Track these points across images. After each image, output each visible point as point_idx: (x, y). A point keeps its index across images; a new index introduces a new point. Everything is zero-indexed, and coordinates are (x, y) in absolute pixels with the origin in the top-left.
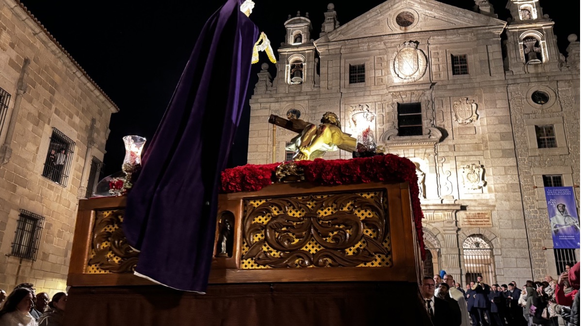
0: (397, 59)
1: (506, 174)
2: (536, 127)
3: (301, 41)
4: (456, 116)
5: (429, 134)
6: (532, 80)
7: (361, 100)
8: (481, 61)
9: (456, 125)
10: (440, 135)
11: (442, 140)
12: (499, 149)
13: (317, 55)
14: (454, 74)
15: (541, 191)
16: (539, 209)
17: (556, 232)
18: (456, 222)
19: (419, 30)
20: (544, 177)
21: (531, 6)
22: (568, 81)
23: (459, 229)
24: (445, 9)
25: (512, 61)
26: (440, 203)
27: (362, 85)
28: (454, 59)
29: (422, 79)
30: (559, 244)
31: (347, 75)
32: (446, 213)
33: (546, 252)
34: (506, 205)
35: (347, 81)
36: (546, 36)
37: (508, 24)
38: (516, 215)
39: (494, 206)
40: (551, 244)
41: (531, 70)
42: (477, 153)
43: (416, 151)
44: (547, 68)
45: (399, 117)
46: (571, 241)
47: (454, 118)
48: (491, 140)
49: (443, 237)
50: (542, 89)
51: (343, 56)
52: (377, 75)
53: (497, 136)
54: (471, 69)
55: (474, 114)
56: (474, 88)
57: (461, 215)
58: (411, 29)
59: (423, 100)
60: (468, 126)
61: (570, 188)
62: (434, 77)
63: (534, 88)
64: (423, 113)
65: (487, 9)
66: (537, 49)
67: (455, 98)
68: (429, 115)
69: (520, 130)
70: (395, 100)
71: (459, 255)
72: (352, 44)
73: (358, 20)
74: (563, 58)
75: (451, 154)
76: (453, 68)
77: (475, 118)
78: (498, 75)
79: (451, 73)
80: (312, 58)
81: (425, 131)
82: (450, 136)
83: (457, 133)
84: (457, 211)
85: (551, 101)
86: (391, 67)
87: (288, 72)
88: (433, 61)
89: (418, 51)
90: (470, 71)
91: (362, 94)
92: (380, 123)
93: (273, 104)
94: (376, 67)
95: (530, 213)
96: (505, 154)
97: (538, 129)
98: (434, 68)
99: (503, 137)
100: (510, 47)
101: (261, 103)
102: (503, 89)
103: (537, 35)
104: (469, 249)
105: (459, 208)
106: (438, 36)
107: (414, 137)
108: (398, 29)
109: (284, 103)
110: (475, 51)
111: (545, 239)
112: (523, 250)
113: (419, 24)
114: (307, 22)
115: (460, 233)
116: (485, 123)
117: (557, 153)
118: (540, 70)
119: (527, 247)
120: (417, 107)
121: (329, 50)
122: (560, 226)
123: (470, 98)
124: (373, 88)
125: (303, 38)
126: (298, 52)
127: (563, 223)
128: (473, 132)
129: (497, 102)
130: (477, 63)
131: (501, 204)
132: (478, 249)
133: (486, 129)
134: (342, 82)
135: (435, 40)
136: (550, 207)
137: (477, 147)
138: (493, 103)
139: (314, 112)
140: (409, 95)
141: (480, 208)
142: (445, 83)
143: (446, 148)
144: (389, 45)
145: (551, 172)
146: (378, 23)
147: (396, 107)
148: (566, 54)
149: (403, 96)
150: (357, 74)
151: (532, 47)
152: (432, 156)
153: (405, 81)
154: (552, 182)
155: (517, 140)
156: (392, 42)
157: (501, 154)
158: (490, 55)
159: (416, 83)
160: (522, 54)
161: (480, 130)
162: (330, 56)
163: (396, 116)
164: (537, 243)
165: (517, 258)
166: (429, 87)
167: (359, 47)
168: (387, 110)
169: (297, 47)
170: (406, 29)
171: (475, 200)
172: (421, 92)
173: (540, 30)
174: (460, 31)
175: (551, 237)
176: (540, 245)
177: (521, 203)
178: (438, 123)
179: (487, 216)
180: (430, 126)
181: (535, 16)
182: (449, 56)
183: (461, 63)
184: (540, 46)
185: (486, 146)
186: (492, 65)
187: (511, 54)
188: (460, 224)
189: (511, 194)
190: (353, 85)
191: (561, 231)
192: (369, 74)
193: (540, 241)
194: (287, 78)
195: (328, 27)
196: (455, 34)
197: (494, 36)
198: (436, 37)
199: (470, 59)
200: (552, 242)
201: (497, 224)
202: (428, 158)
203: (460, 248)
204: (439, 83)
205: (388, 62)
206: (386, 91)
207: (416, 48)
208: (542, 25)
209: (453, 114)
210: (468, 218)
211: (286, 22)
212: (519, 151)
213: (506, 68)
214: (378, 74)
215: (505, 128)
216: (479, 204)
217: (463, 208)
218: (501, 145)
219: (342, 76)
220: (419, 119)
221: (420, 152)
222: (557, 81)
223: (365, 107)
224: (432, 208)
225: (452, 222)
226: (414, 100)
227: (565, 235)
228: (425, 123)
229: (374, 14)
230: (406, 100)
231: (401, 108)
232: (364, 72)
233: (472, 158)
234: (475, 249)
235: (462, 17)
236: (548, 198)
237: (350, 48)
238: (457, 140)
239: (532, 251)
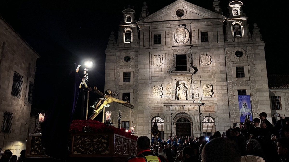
0: (176, 33)
1: (222, 89)
2: (236, 67)
4: (201, 61)
5: (189, 70)
6: (236, 45)
7: (159, 53)
8: (214, 36)
9: (202, 66)
10: (194, 71)
11: (195, 73)
12: (220, 78)
13: (138, 28)
14: (201, 41)
15: (237, 97)
16: (235, 105)
17: (242, 115)
18: (200, 110)
19: (186, 19)
20: (238, 90)
21: (238, 9)
22: (252, 46)
23: (201, 114)
24: (199, 9)
25: (228, 36)
26: (193, 102)
27: (159, 45)
28: (202, 33)
29: (187, 43)
30: (243, 120)
31: (153, 40)
32: (195, 106)
34: (222, 103)
35: (153, 43)
36: (244, 24)
37: (227, 18)
38: (226, 108)
39: (216, 103)
41: (236, 40)
42: (210, 79)
43: (184, 78)
44: (243, 40)
45: (176, 61)
47: (201, 62)
48: (216, 73)
49: (194, 117)
50: (240, 50)
51: (151, 30)
52: (166, 40)
53: (219, 72)
54: (210, 39)
55: (210, 61)
56: (210, 48)
57: (202, 107)
58: (183, 18)
59: (187, 53)
60: (206, 66)
61: (249, 96)
62: (193, 42)
63: (237, 49)
64: (187, 60)
65: (218, 10)
66: (239, 30)
67: (202, 53)
68: (190, 61)
69: (229, 69)
70: (175, 53)
71: (201, 125)
72: (155, 24)
73: (158, 13)
74: (250, 35)
75: (199, 79)
76: (201, 38)
77: (210, 63)
78: (221, 43)
79: (200, 41)
80: (136, 30)
82: (199, 71)
83: (201, 70)
84: (200, 106)
85: (244, 55)
86: (173, 36)
87: (124, 37)
88: (193, 35)
89: (186, 30)
90: (209, 40)
91: (159, 49)
92: (167, 64)
93: (117, 53)
94: (166, 36)
95: (231, 107)
96: (222, 80)
97: (237, 68)
98: (193, 38)
99: (222, 72)
100: (227, 29)
101: (111, 53)
102: (223, 49)
103: (240, 23)
104: (205, 123)
105: (201, 104)
106: (195, 22)
107: (183, 71)
108: (177, 18)
109: (122, 53)
110: (212, 30)
111: (237, 118)
112: (227, 123)
113: (187, 16)
114: (133, 11)
115: (201, 115)
116: (214, 65)
117: (244, 80)
118: (240, 40)
119: (229, 122)
120: (184, 57)
121: (144, 27)
122: (243, 112)
123: (208, 53)
124: (165, 47)
125: (131, 19)
126: (129, 27)
127: (245, 111)
128: (208, 69)
129: (220, 56)
130: (212, 36)
131: (219, 102)
132: (209, 123)
133: (214, 68)
134: (150, 43)
135: (194, 24)
136: (240, 104)
137: (210, 77)
138: (218, 56)
139: (137, 57)
140: (181, 51)
141: (210, 104)
142: (198, 45)
143: (197, 77)
144: (172, 26)
145: (241, 88)
146: (168, 14)
147: (175, 57)
148: (252, 33)
149: (179, 52)
150: (158, 39)
151: (237, 29)
152: (190, 80)
153: (180, 44)
154: (242, 93)
155: (228, 74)
156: (174, 25)
157: (220, 80)
158: (218, 32)
159: (185, 45)
160: (233, 32)
161: (212, 68)
162: (144, 29)
163: (175, 61)
164: (234, 120)
165: (225, 126)
166: (190, 48)
167: (158, 26)
168: (171, 58)
169: (129, 24)
170: (180, 18)
171: (208, 101)
172: (187, 50)
173: (241, 21)
174: (205, 20)
175: (240, 117)
177: (228, 102)
178: (194, 65)
179: (213, 108)
180: (190, 66)
181: (239, 14)
182: (200, 32)
183: (205, 36)
185: (214, 76)
186: (219, 37)
187: (228, 32)
188: (201, 112)
189: (224, 98)
190: (156, 45)
191: (244, 115)
192: (163, 40)
194: (124, 40)
195: (144, 15)
196: (203, 22)
197: (221, 23)
198: (194, 23)
199: (210, 34)
200: (240, 119)
201: (217, 111)
202: (189, 81)
203: (201, 122)
204: (195, 46)
205: (172, 34)
206: (170, 49)
207: (185, 28)
208: (242, 19)
209: (200, 61)
210: (205, 109)
211: (123, 11)
212: (228, 79)
213: (225, 39)
214: (167, 40)
215: (223, 68)
216: (210, 102)
217: (203, 104)
218: (220, 76)
219: (151, 40)
220: (185, 63)
221: (185, 78)
222: (247, 46)
223: (161, 56)
224: (189, 104)
225: (198, 111)
226: (183, 53)
228: (188, 65)
229: (165, 9)
230: (180, 53)
231: (178, 57)
232: (161, 38)
233: (208, 82)
234: (207, 123)
235: (207, 14)
236: (240, 100)
237: (154, 26)
238: (202, 73)
239: (231, 123)
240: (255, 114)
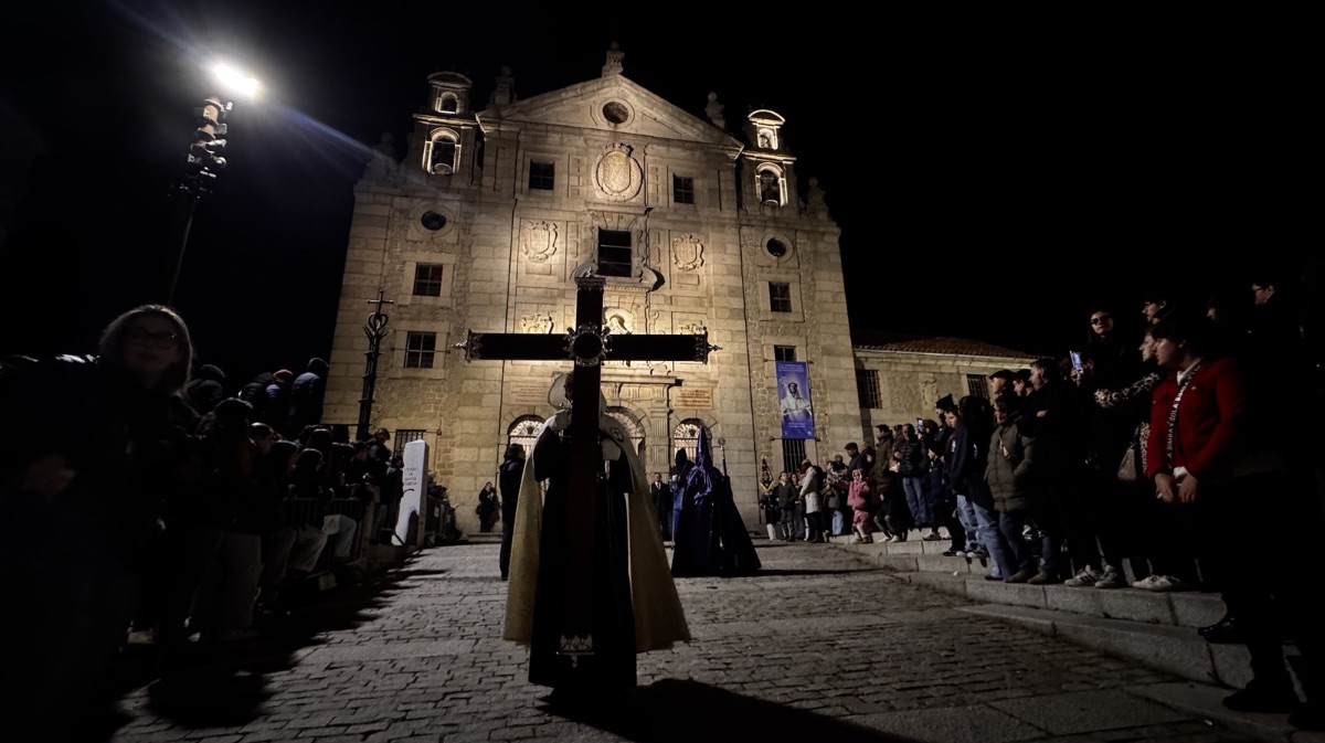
0: (601, 166)
1: (733, 341)
2: (770, 284)
3: (454, 110)
4: (676, 257)
5: (640, 276)
6: (769, 224)
7: (546, 215)
8: (710, 190)
9: (675, 269)
10: (655, 279)
11: (656, 287)
12: (726, 308)
13: (479, 135)
14: (675, 201)
15: (772, 366)
16: (768, 388)
17: (786, 418)
18: (668, 401)
19: (633, 132)
20: (776, 347)
21: (771, 132)
22: (808, 233)
23: (671, 411)
24: (670, 110)
25: (746, 198)
26: (648, 373)
27: (548, 193)
28: (677, 180)
29: (634, 200)
30: (789, 432)
31: (527, 175)
32: (656, 388)
33: (773, 443)
34: (731, 381)
35: (526, 185)
36: (787, 171)
37: (744, 150)
38: (742, 395)
39: (716, 382)
40: (778, 433)
41: (768, 212)
42: (699, 310)
43: (622, 300)
44: (786, 214)
45: (600, 247)
46: (802, 429)
47: (673, 259)
48: (717, 294)
49: (649, 422)
50: (781, 238)
51: (521, 145)
52: (571, 183)
53: (725, 290)
54: (698, 199)
55: (699, 258)
56: (699, 223)
57: (675, 391)
58: (622, 128)
59: (636, 228)
60: (689, 272)
61: (803, 364)
62: (650, 200)
63: (770, 235)
64: (634, 248)
65: (721, 124)
66: (775, 188)
67: (677, 234)
68: (642, 251)
69: (752, 286)
70: (597, 223)
71: (670, 446)
72: (537, 130)
73: (548, 98)
74: (802, 205)
75: (666, 308)
76: (676, 194)
77: (699, 263)
78: (729, 213)
79: (672, 199)
80: (472, 139)
81: (635, 271)
82: (667, 284)
83: (675, 281)
84: (671, 386)
85: (789, 253)
86: (593, 175)
87: (427, 154)
88: (650, 177)
89: (632, 161)
90: (695, 200)
91: (548, 206)
92: (572, 253)
93: (397, 200)
94: (571, 171)
95: (758, 394)
96: (733, 314)
97: (773, 288)
98: (651, 189)
99: (732, 292)
100: (745, 180)
101: (375, 194)
102: (735, 231)
103: (777, 171)
104: (682, 439)
105: (673, 381)
106: (658, 144)
107: (619, 279)
108: (604, 124)
109: (418, 200)
110: (704, 176)
111: (774, 426)
112: (748, 440)
113: (634, 125)
114: (467, 83)
115: (671, 416)
116: (711, 272)
117: (791, 319)
118: (777, 214)
119: (753, 437)
120: (624, 238)
121: (500, 131)
122: (791, 410)
123: (694, 235)
124: (564, 199)
125: (458, 105)
126: (448, 125)
127: (793, 407)
128: (695, 282)
129: (728, 245)
130: (705, 192)
131: (725, 380)
133: (711, 278)
134: (518, 184)
135: (655, 150)
136: (780, 386)
137: (699, 302)
138: (723, 246)
139: (468, 221)
140: (615, 220)
141: (699, 384)
142: (665, 210)
143: (661, 300)
144: (591, 143)
145: (785, 341)
146: (578, 109)
147: (597, 233)
148: (806, 200)
149: (608, 220)
150: (543, 177)
151: (769, 185)
152: (642, 308)
153: (612, 198)
154: (784, 355)
155: (748, 299)
156: (596, 141)
157: (728, 314)
158: (722, 184)
159: (627, 203)
160: (759, 191)
161: (704, 280)
162: (501, 141)
163: (597, 246)
164: (764, 432)
165: (740, 451)
166: (643, 212)
167: (547, 137)
168: (584, 235)
169: (448, 117)
170: (615, 127)
171: (693, 373)
172: (633, 217)
173: (780, 164)
174: (687, 144)
176: (767, 435)
177: (748, 379)
178: (653, 264)
179: (707, 395)
180: (642, 265)
181: (775, 146)
182: (671, 175)
183: (686, 188)
184: (778, 185)
185: (711, 302)
186: (724, 197)
187: (746, 189)
188: (673, 404)
189: (737, 368)
190: (535, 191)
191: (791, 417)
192: (561, 180)
193: (767, 429)
194: (426, 162)
195: (501, 98)
196: (680, 147)
197: (729, 160)
198: (655, 146)
199: (698, 184)
200: (780, 430)
201: (718, 405)
202: (636, 310)
203: (671, 436)
204: (657, 210)
205: (588, 167)
206: (582, 208)
207: (629, 155)
208: (782, 158)
209: (673, 254)
210: (683, 396)
211: (432, 76)
212: (749, 313)
213: (740, 205)
214: (574, 181)
215: (736, 282)
216: (699, 378)
217: (679, 383)
218: (728, 302)
219: (519, 174)
220: (627, 255)
221: (626, 301)
222: (796, 230)
223: (552, 227)
224: (638, 380)
225: (662, 402)
226: (622, 226)
227: (796, 421)
228: (636, 261)
229: (571, 94)
230: (612, 224)
231: (604, 235)
232: (553, 175)
233: (693, 317)
234: (690, 439)
235: (691, 131)
236: (780, 374)
237: (534, 136)
238: (676, 291)
239: (757, 442)
240: (819, 417)
